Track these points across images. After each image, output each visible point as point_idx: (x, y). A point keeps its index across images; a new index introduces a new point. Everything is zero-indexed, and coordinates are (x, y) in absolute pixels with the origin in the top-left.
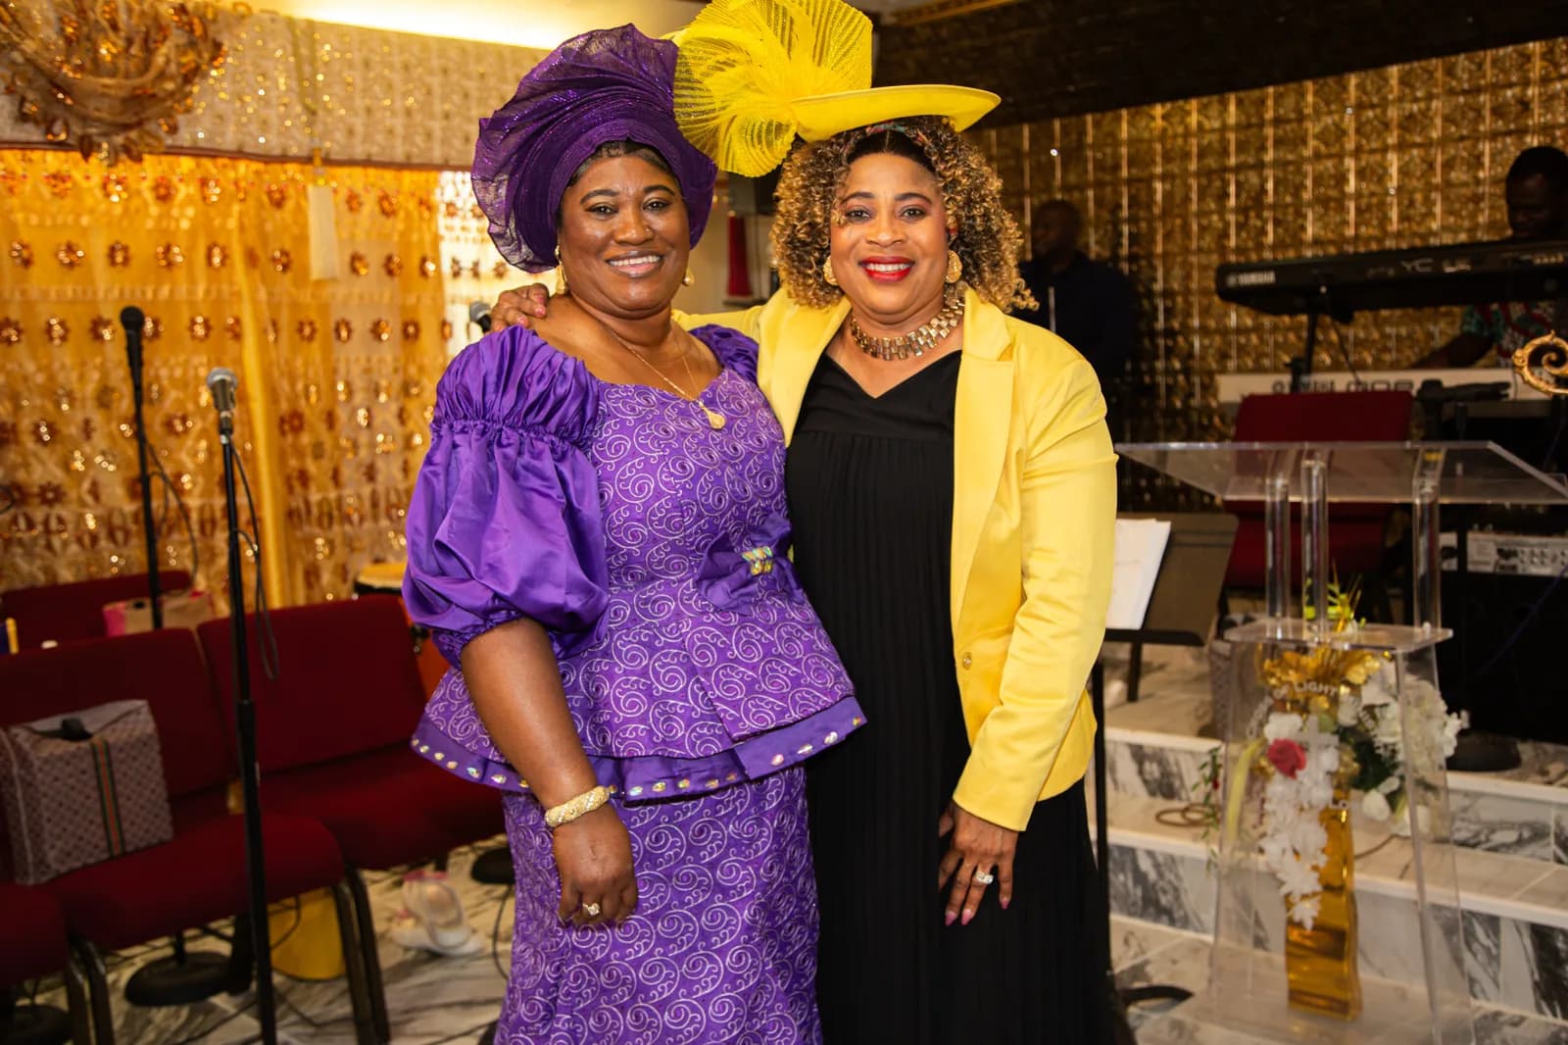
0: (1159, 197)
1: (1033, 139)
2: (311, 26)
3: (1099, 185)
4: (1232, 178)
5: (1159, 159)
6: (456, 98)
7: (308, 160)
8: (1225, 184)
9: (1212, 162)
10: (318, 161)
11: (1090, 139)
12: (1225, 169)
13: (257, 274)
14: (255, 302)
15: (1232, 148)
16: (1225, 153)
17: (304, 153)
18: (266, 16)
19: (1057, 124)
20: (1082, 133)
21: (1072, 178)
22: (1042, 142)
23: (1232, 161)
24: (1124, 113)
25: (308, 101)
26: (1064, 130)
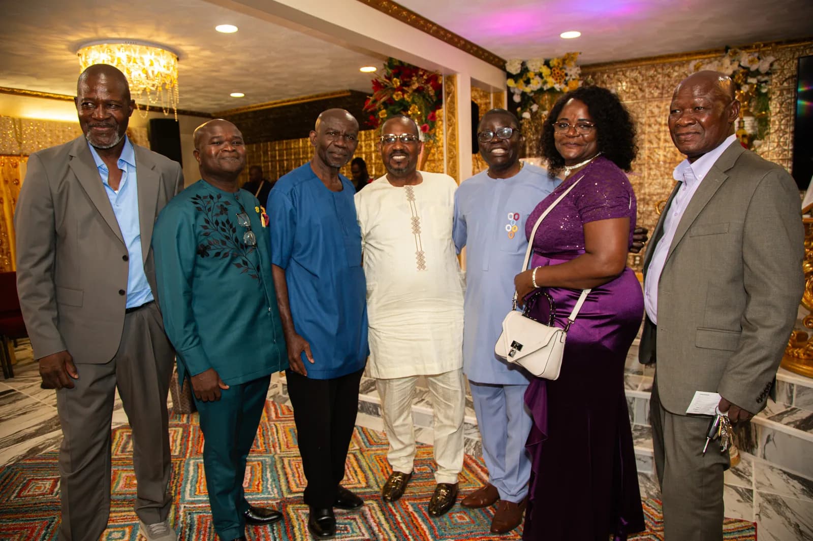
0: (285, 165)
1: (256, 148)
2: (20, 120)
3: (272, 161)
4: (301, 161)
5: (285, 155)
6: (55, 137)
7: (19, 155)
8: (300, 162)
9: (297, 156)
10: (22, 156)
11: (269, 149)
12: (300, 159)
13: (8, 186)
14: (7, 193)
15: (301, 153)
16: (299, 154)
17: (18, 153)
18: (6, 118)
19: (262, 145)
20: (267, 147)
21: (266, 159)
22: (258, 148)
23: (301, 156)
24: (277, 142)
25: (19, 140)
26: (264, 146)
